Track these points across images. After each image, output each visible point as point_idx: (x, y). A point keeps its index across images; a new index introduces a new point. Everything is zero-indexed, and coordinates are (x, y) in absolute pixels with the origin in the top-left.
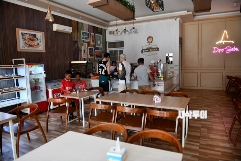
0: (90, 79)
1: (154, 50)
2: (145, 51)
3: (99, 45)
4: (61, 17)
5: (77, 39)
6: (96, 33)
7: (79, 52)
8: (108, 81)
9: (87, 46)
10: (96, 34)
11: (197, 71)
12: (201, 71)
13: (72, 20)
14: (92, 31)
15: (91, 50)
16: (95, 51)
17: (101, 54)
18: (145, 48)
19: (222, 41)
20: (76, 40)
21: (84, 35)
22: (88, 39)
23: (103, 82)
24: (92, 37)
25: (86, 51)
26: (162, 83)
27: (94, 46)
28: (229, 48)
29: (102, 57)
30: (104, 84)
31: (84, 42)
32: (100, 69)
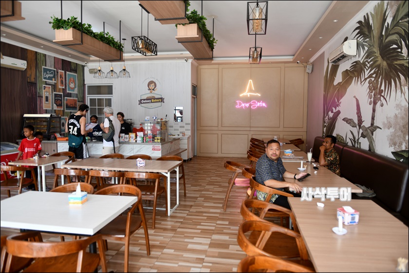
0: (55, 142)
1: (158, 100)
2: (145, 102)
3: (73, 89)
4: (8, 44)
5: (36, 79)
6: (68, 71)
7: (38, 99)
8: (82, 144)
9: (52, 90)
10: (67, 73)
11: (217, 132)
12: (223, 132)
13: (27, 49)
14: (61, 68)
15: (58, 97)
16: (66, 98)
17: (75, 104)
18: (145, 97)
19: (246, 93)
20: (33, 80)
21: (47, 74)
22: (54, 79)
23: (73, 145)
24: (61, 76)
25: (50, 98)
26: (159, 147)
27: (64, 90)
28: (255, 102)
29: (76, 108)
30: (74, 148)
31: (46, 84)
32: (70, 126)
